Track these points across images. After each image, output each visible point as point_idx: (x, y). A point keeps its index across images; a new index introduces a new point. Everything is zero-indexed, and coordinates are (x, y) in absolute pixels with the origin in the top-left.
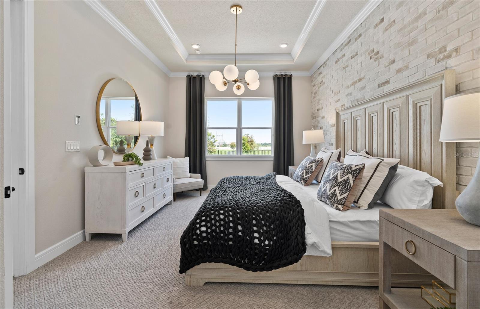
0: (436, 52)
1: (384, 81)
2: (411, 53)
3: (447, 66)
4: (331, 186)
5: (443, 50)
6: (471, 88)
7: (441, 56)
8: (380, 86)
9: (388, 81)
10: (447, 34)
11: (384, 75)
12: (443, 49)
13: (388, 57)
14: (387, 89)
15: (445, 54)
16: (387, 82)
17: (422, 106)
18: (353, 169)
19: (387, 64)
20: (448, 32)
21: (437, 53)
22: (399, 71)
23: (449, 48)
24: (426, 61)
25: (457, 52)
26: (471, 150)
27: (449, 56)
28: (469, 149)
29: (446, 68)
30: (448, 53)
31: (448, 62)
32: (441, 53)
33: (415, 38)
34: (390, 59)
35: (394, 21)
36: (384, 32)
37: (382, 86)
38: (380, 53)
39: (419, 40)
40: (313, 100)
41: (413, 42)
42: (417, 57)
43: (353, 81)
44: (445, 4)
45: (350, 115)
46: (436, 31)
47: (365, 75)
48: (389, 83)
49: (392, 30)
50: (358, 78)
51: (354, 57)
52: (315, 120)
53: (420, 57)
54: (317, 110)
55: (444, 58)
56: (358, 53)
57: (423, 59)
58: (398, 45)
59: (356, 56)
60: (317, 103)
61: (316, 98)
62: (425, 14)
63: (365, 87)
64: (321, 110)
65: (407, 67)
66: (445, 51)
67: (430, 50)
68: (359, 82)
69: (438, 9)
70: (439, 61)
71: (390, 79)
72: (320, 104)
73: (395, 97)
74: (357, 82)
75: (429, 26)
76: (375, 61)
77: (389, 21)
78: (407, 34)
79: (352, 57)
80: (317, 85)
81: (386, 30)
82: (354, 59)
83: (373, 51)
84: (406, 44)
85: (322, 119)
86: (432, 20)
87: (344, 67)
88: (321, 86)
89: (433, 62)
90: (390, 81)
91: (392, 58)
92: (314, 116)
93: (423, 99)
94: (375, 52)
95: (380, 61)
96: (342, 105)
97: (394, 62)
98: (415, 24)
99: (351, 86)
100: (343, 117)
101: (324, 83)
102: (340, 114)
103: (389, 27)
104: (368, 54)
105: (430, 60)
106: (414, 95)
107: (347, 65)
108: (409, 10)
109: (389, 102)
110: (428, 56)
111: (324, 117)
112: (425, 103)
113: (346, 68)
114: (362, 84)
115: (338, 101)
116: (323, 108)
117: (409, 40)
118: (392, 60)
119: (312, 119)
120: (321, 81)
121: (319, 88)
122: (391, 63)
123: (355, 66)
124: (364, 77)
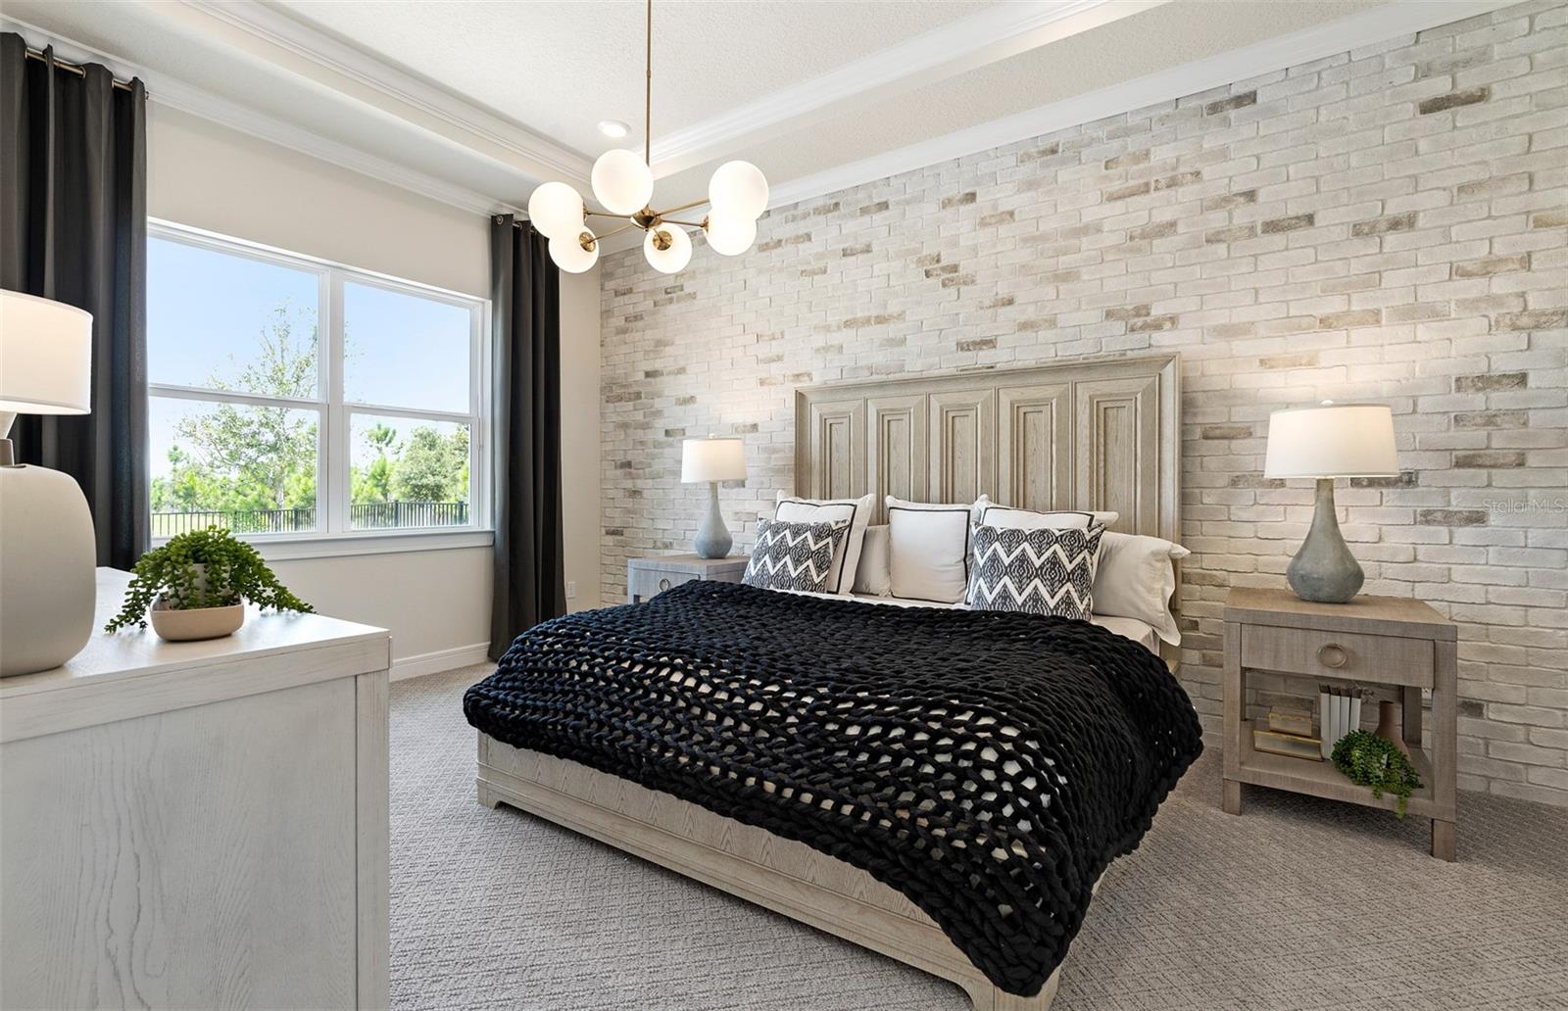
0: (1127, 311)
1: (978, 339)
2: (1061, 297)
3: (1152, 342)
4: (991, 581)
5: (1144, 312)
6: (1201, 389)
7: (1139, 321)
8: (963, 347)
9: (991, 341)
10: (1151, 286)
11: (977, 325)
12: (1142, 310)
13: (993, 286)
14: (985, 357)
15: (1148, 319)
16: (989, 343)
17: (1109, 410)
18: (1088, 538)
19: (987, 303)
20: (1152, 282)
21: (1130, 313)
22: (1025, 326)
23: (1157, 311)
24: (1101, 322)
25: (1173, 323)
26: (1201, 493)
27: (1158, 327)
28: (1197, 491)
29: (1150, 346)
30: (1155, 320)
31: (1153, 336)
32: (1138, 315)
33: (1072, 270)
34: (997, 294)
35: (1012, 214)
36: (977, 228)
37: (969, 350)
38: (962, 272)
39: (1085, 277)
40: (618, 337)
41: (1068, 276)
42: (1079, 309)
43: (849, 317)
44: (1148, 229)
45: (860, 405)
46: (1127, 271)
47: (904, 312)
48: (995, 347)
49: (1004, 230)
50: (874, 313)
51: (853, 255)
52: (631, 403)
53: (1087, 310)
54: (648, 374)
55: (1145, 327)
56: (875, 248)
57: (1094, 316)
58: (1025, 269)
59: (862, 252)
60: (646, 352)
61: (637, 336)
62: (1099, 230)
63: (903, 341)
64: (672, 377)
65: (1052, 323)
66: (1148, 314)
67: (1112, 305)
68: (879, 323)
69: (1131, 232)
70: (1133, 330)
71: (998, 338)
72: (664, 357)
73: (1034, 380)
74: (868, 321)
75: (1110, 257)
76: (944, 285)
77: (995, 207)
78: (1051, 254)
79: (845, 253)
80: (644, 292)
81: (983, 223)
82: (854, 258)
83: (938, 261)
84: (1048, 274)
85: (681, 404)
86: (1117, 248)
87: (805, 271)
88: (671, 301)
89: (1119, 327)
90: (998, 341)
91: (1004, 292)
92: (623, 390)
93: (1117, 395)
94: (944, 263)
95: (963, 289)
96: (798, 376)
97: (1011, 302)
98: (1073, 241)
99: (839, 328)
100: (827, 408)
101: (693, 296)
102: (811, 398)
103: (993, 220)
104: (915, 260)
105: (1115, 323)
106: (1093, 385)
107: (821, 269)
108: (1056, 205)
109: (1017, 389)
110: (1109, 315)
111: (692, 399)
112: (1118, 404)
113: (814, 273)
114: (891, 330)
115: (774, 361)
116: (682, 371)
117: (1058, 269)
118: (1005, 296)
119: (607, 402)
120: (675, 287)
121: (655, 304)
122: (1000, 303)
123: (861, 279)
124: (901, 316)
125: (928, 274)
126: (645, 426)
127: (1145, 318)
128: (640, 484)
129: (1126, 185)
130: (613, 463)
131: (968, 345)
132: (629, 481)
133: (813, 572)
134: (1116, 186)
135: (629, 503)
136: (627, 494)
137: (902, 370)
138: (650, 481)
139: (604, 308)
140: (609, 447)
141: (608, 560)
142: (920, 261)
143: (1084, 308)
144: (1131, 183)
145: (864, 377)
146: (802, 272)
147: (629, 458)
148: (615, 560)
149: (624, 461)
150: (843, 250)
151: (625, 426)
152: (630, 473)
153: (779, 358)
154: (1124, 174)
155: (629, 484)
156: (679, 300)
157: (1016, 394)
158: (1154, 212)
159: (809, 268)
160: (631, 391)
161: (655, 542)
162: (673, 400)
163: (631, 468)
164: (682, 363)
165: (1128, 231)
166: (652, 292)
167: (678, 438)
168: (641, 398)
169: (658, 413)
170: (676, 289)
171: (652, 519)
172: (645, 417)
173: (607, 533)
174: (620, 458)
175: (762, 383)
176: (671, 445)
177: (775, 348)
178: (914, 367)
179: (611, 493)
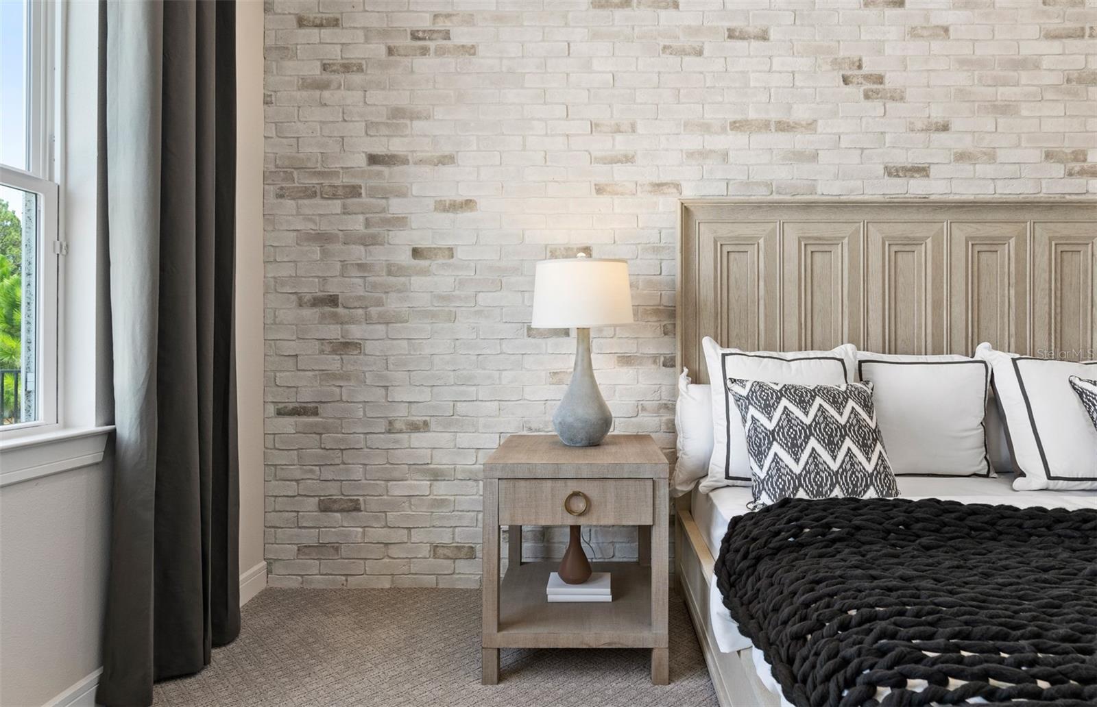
0: (1066, 154)
1: (909, 166)
2: (1000, 130)
3: (1089, 188)
5: (1081, 157)
7: (1077, 167)
8: (891, 172)
9: (924, 169)
10: (1087, 132)
11: (907, 149)
12: (1079, 156)
13: (925, 107)
14: (916, 188)
15: (1085, 165)
16: (921, 171)
17: (1065, 253)
19: (919, 125)
20: (1088, 128)
21: (1069, 157)
22: (961, 157)
23: (1093, 158)
24: (1041, 162)
29: (1087, 192)
30: (1091, 167)
31: (1090, 182)
32: (1076, 160)
33: (1011, 103)
34: (930, 116)
35: (946, 30)
36: (907, 37)
37: (898, 176)
38: (889, 83)
39: (1024, 113)
40: (305, 94)
41: (1005, 109)
42: (1018, 146)
43: (739, 117)
44: (1084, 74)
45: (774, 230)
46: (1065, 114)
47: (815, 121)
48: (928, 176)
49: (937, 46)
50: (774, 116)
51: (743, 38)
52: (338, 203)
53: (1026, 148)
54: (373, 159)
55: (1082, 173)
56: (773, 35)
57: (1035, 155)
58: (962, 94)
59: (756, 38)
60: (369, 125)
61: (354, 97)
62: (1037, 67)
63: (814, 157)
64: (427, 169)
65: (991, 157)
66: (1085, 160)
67: (1052, 145)
68: (781, 130)
69: (1068, 75)
70: (1070, 174)
71: (932, 166)
72: (406, 136)
73: (990, 216)
74: (765, 126)
75: (1048, 96)
76: (867, 96)
77: (927, 18)
78: (990, 82)
79: (732, 34)
80: (366, 30)
81: (914, 33)
82: (744, 44)
83: (860, 67)
84: (987, 104)
85: (445, 210)
86: (1055, 87)
87: (670, 47)
88: (424, 51)
89: (1058, 170)
90: (932, 170)
91: (937, 113)
92: (315, 181)
93: (1075, 238)
94: (866, 70)
95: (890, 105)
96: (659, 185)
97: (945, 128)
98: (1012, 73)
99: (723, 130)
100: (724, 231)
101: (471, 50)
102: (699, 216)
103: (925, 33)
104: (829, 61)
105: (1053, 165)
106: (1051, 226)
107: (694, 48)
108: (993, 31)
109: (971, 225)
110: (1049, 156)
111: (468, 204)
112: (1075, 248)
113: (682, 52)
114: (799, 141)
115: (619, 161)
116: (447, 160)
117: (996, 100)
118: (939, 120)
119: (281, 196)
120: (434, 31)
121: (390, 51)
122: (933, 127)
123: (753, 72)
124: (811, 126)
125: (846, 80)
126: (369, 241)
127: (1083, 164)
128: (356, 332)
129: (1063, 26)
130: (293, 297)
131: (897, 171)
132: (332, 327)
133: (825, 455)
134: (1054, 24)
135: (333, 363)
136: (328, 348)
137: (813, 192)
138: (381, 327)
139: (271, 42)
140: (285, 271)
141: (280, 458)
142: (836, 63)
143: (1023, 144)
144: (1069, 25)
145: (760, 195)
146: (665, 48)
147: (332, 289)
148: (299, 457)
149: (320, 294)
150: (729, 30)
151: (322, 238)
152: (335, 315)
153: (628, 159)
154: (1062, 13)
155: (333, 332)
156: (441, 52)
157: (971, 230)
158: (1090, 58)
159: (675, 44)
160: (337, 182)
161: (390, 423)
162: (431, 204)
163: (336, 305)
164: (447, 149)
165: (1066, 73)
166: (384, 33)
167: (440, 261)
168: (360, 195)
169: (400, 222)
170: (435, 36)
171: (386, 387)
172: (368, 224)
173: (280, 413)
174: (311, 288)
175: (600, 190)
176: (424, 272)
177: (621, 144)
178: (829, 189)
179: (291, 348)
